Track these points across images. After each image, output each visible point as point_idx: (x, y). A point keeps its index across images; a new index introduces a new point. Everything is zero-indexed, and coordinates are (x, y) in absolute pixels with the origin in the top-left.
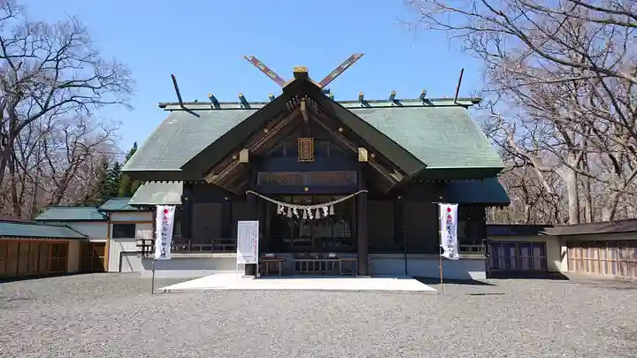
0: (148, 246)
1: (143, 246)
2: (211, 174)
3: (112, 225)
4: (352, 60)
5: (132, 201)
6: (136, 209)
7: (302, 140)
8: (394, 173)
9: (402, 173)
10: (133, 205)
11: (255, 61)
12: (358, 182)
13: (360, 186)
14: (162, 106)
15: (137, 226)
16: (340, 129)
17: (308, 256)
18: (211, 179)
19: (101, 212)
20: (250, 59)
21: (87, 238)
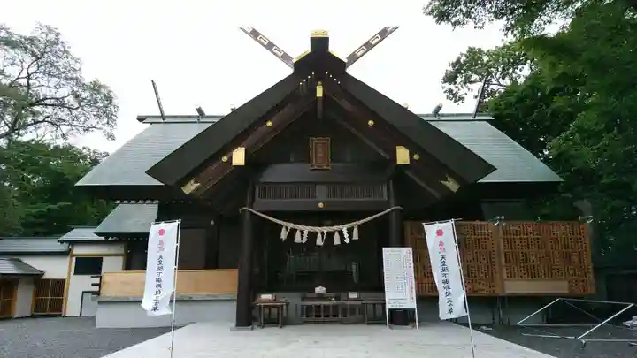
1: (100, 285)
2: (192, 182)
3: (74, 259)
4: (384, 33)
5: (101, 229)
6: (103, 238)
7: (316, 140)
8: (446, 180)
9: (458, 179)
10: (99, 235)
11: (255, 34)
12: (388, 196)
13: (392, 201)
14: (141, 119)
15: (105, 259)
16: (371, 123)
17: (321, 297)
18: (190, 188)
19: (62, 242)
20: (249, 31)
21: (42, 274)
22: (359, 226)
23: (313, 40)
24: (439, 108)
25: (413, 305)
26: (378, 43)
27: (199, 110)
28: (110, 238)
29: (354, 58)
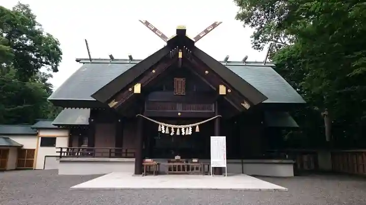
0: (64, 152)
1: (61, 152)
2: (114, 101)
3: (40, 138)
4: (214, 25)
5: (55, 122)
6: (57, 127)
7: (178, 79)
8: (244, 103)
10: (55, 125)
11: (147, 24)
12: (215, 110)
13: (216, 113)
14: (78, 61)
15: (57, 138)
16: (207, 72)
17: (178, 161)
18: (113, 104)
19: (33, 128)
20: (144, 22)
21: (22, 146)
22: (199, 125)
23: (178, 30)
24: (246, 58)
25: (225, 166)
26: (212, 30)
27: (111, 56)
28: (61, 127)
29: (198, 38)
